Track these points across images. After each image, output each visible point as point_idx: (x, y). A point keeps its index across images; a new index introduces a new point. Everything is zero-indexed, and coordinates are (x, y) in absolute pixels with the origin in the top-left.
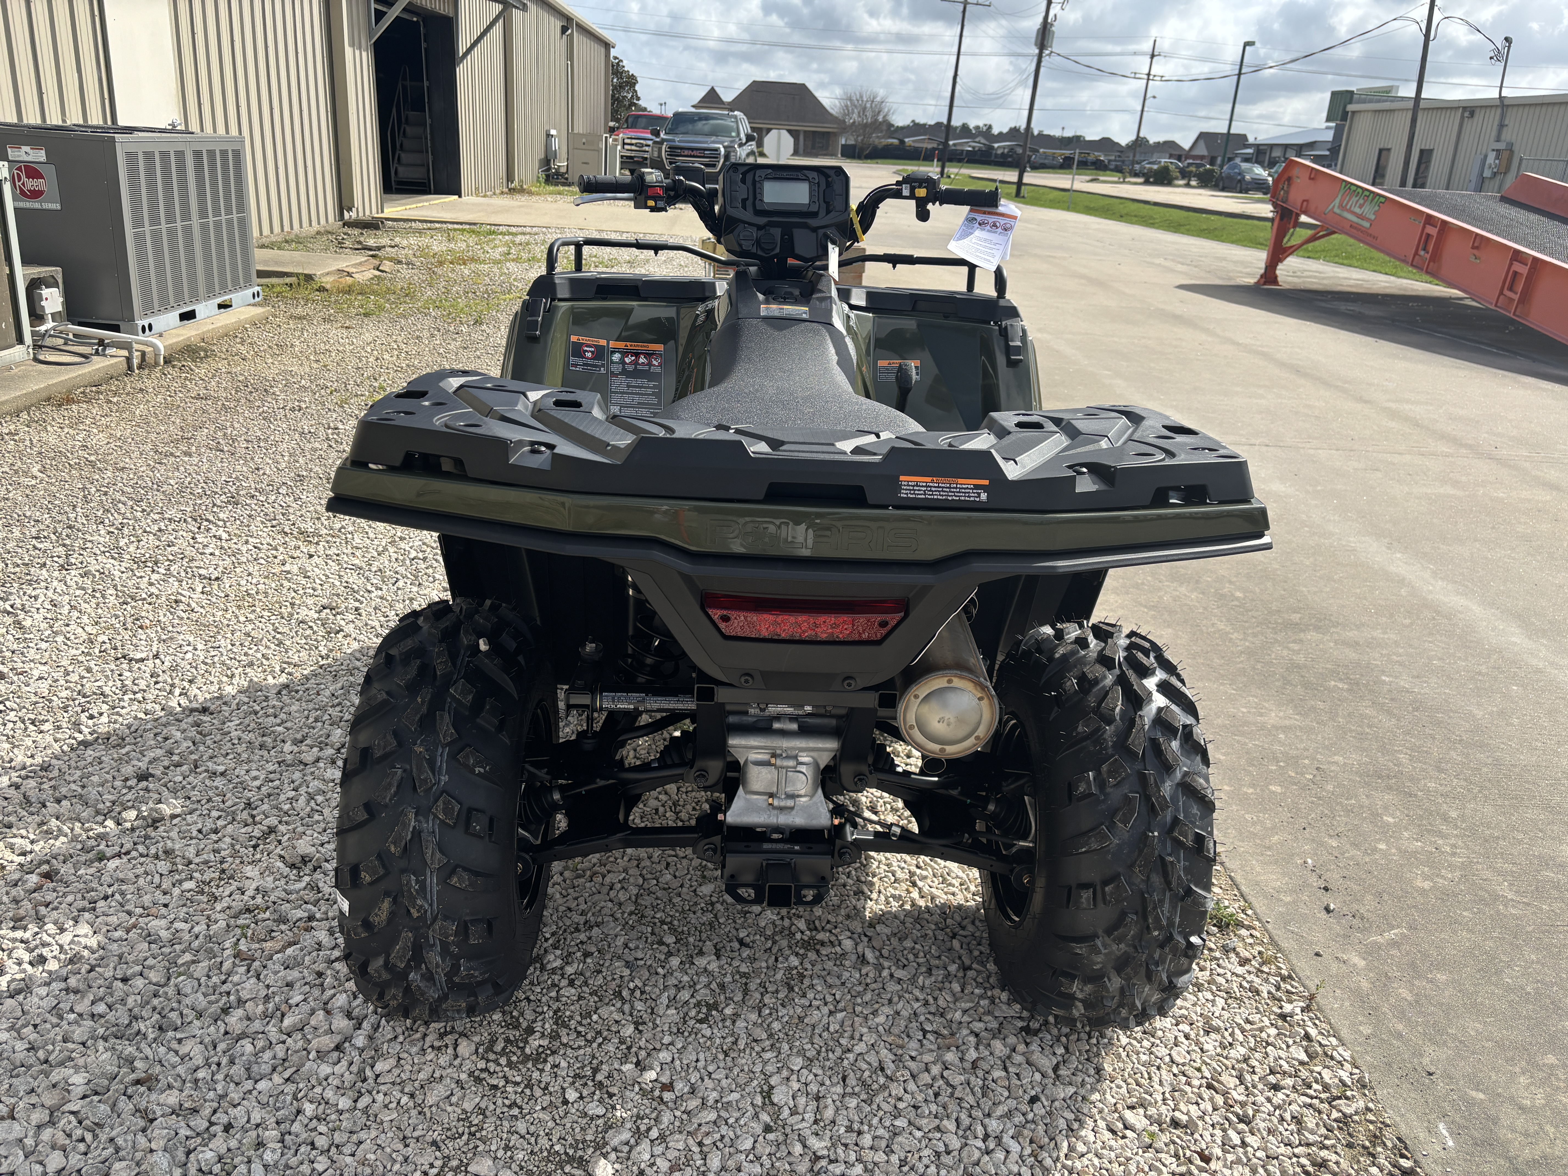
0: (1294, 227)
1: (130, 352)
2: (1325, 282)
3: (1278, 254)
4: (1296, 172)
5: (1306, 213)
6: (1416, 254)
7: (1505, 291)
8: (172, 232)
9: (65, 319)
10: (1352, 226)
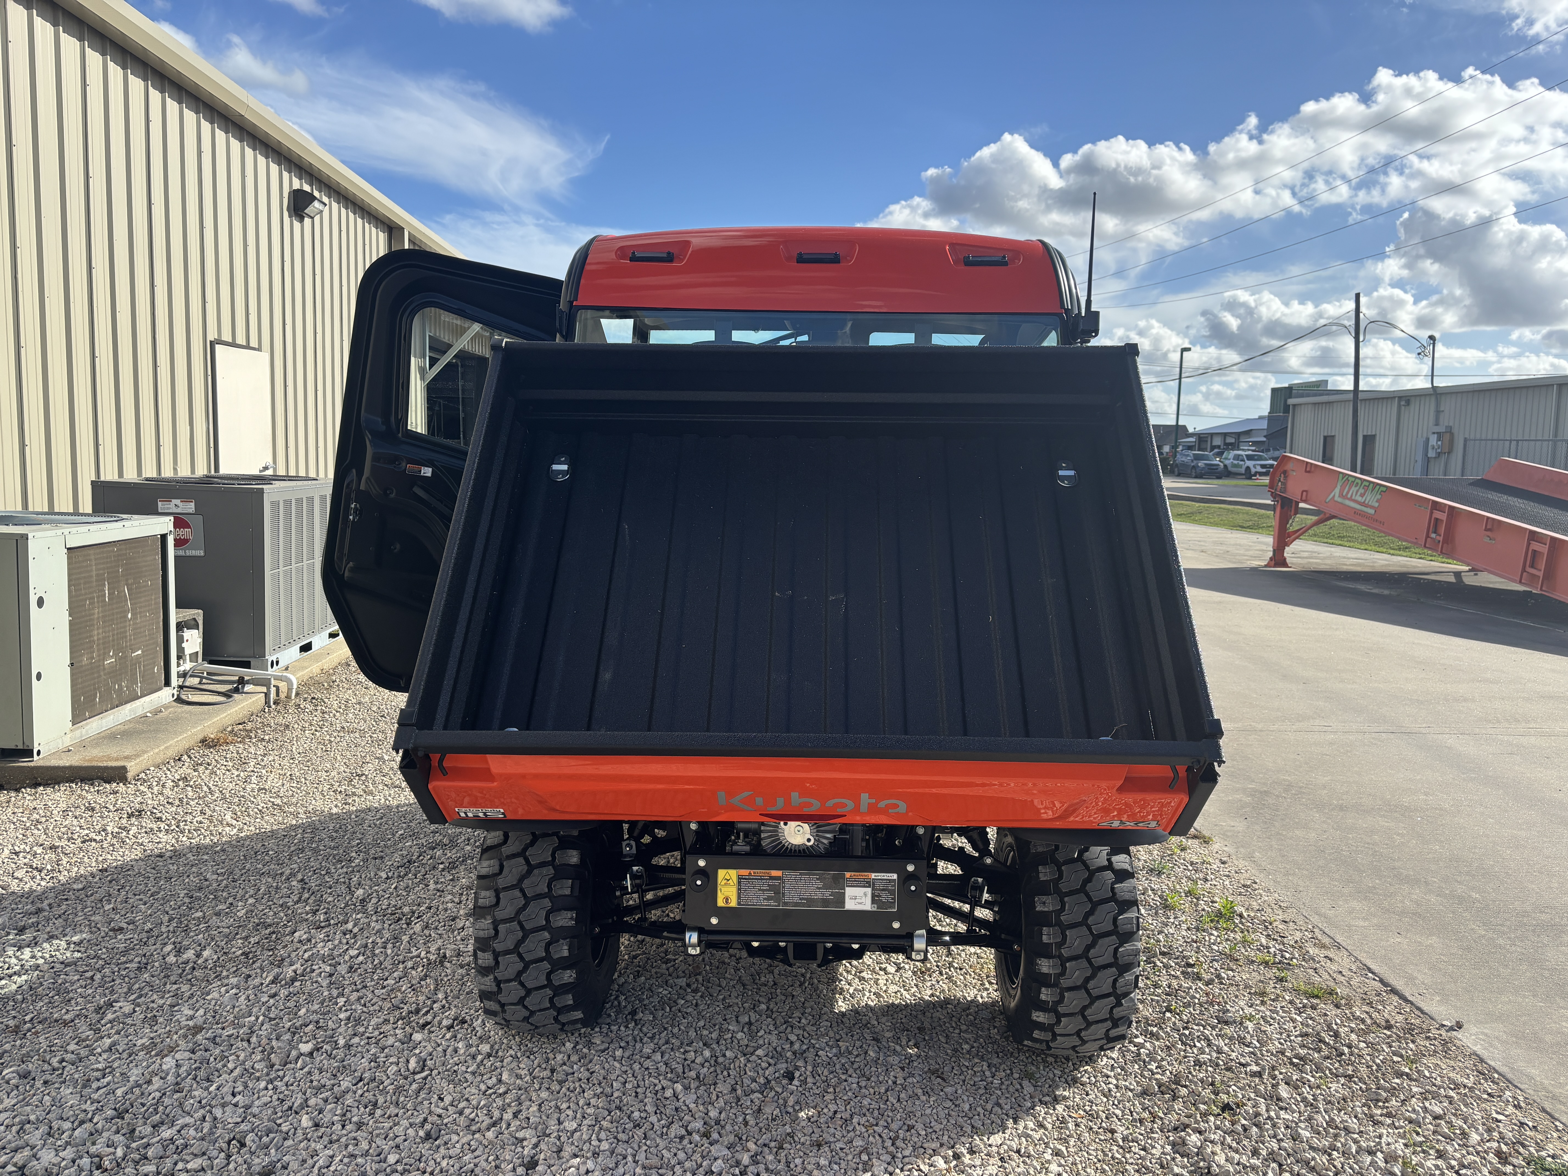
0: (1295, 514)
1: (269, 689)
2: (1328, 562)
3: (1283, 540)
4: (1290, 466)
5: (1305, 501)
6: (1428, 537)
7: (1528, 569)
8: (299, 571)
9: (200, 659)
10: (1357, 513)
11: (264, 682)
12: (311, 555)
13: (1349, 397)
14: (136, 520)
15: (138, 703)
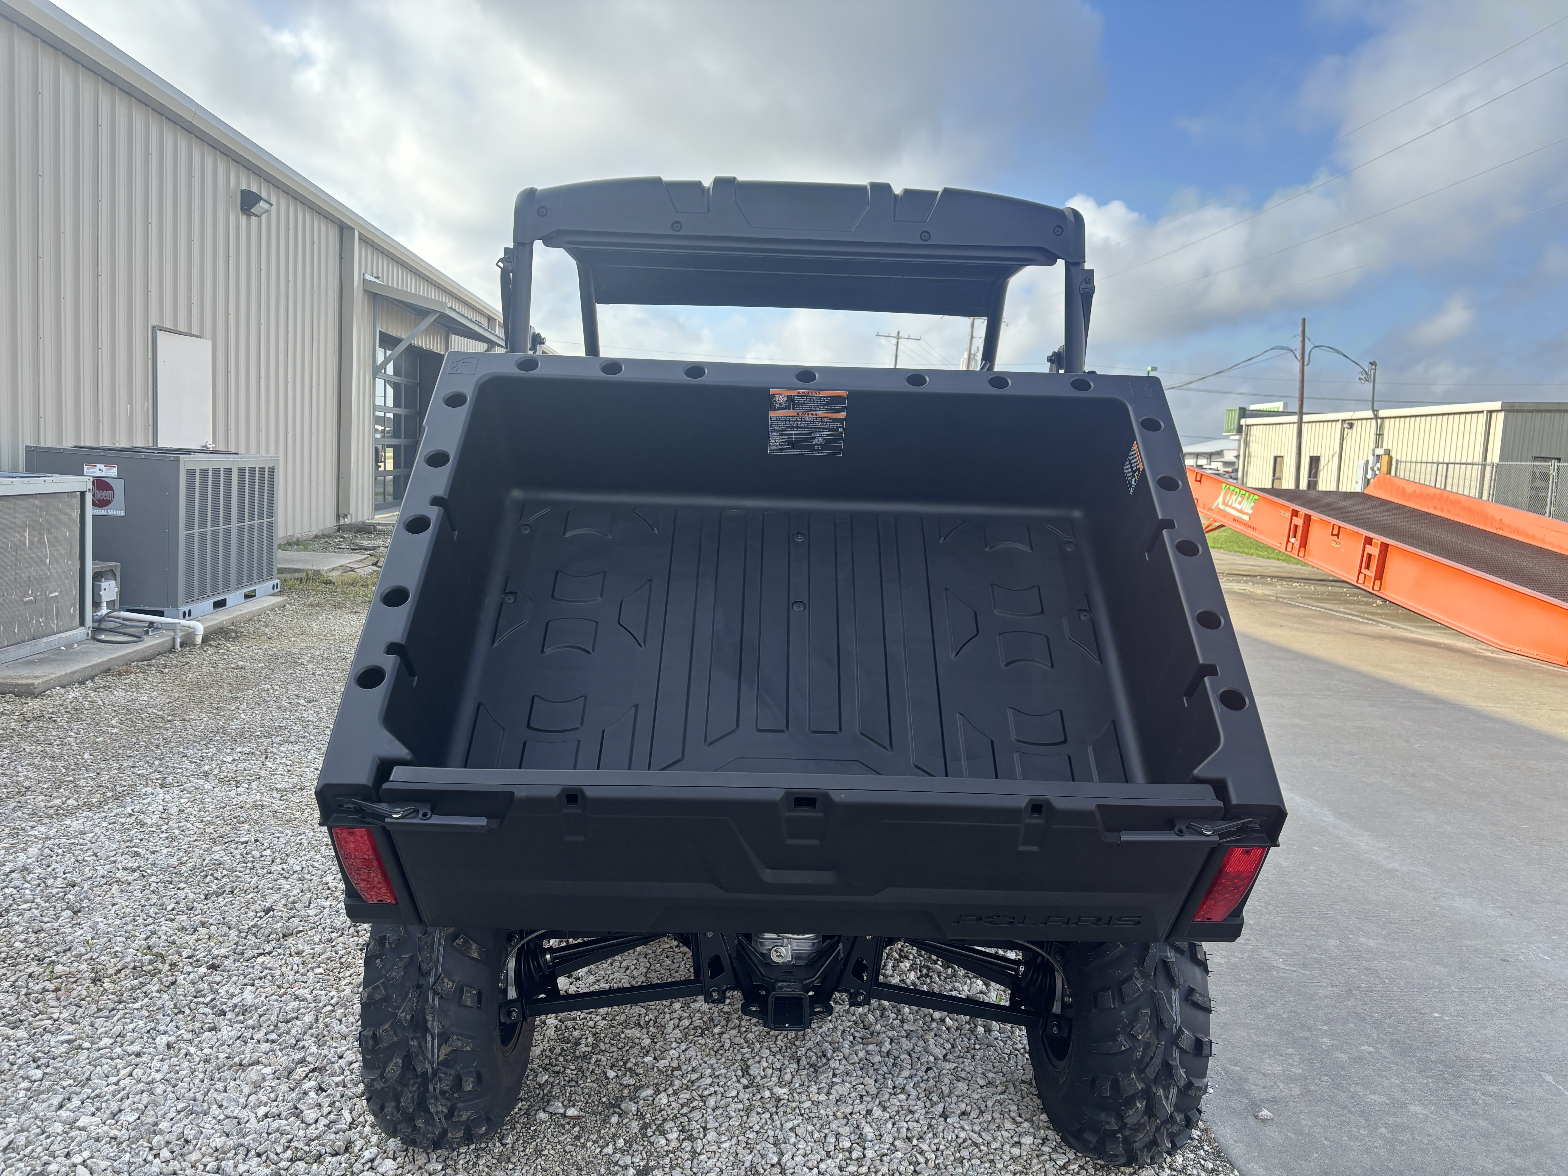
1: (174, 633)
6: (1288, 541)
7: (1363, 570)
8: (215, 534)
9: (117, 606)
10: (1235, 520)
11: (172, 628)
12: (228, 520)
13: (1295, 418)
14: (57, 477)
15: (54, 638)
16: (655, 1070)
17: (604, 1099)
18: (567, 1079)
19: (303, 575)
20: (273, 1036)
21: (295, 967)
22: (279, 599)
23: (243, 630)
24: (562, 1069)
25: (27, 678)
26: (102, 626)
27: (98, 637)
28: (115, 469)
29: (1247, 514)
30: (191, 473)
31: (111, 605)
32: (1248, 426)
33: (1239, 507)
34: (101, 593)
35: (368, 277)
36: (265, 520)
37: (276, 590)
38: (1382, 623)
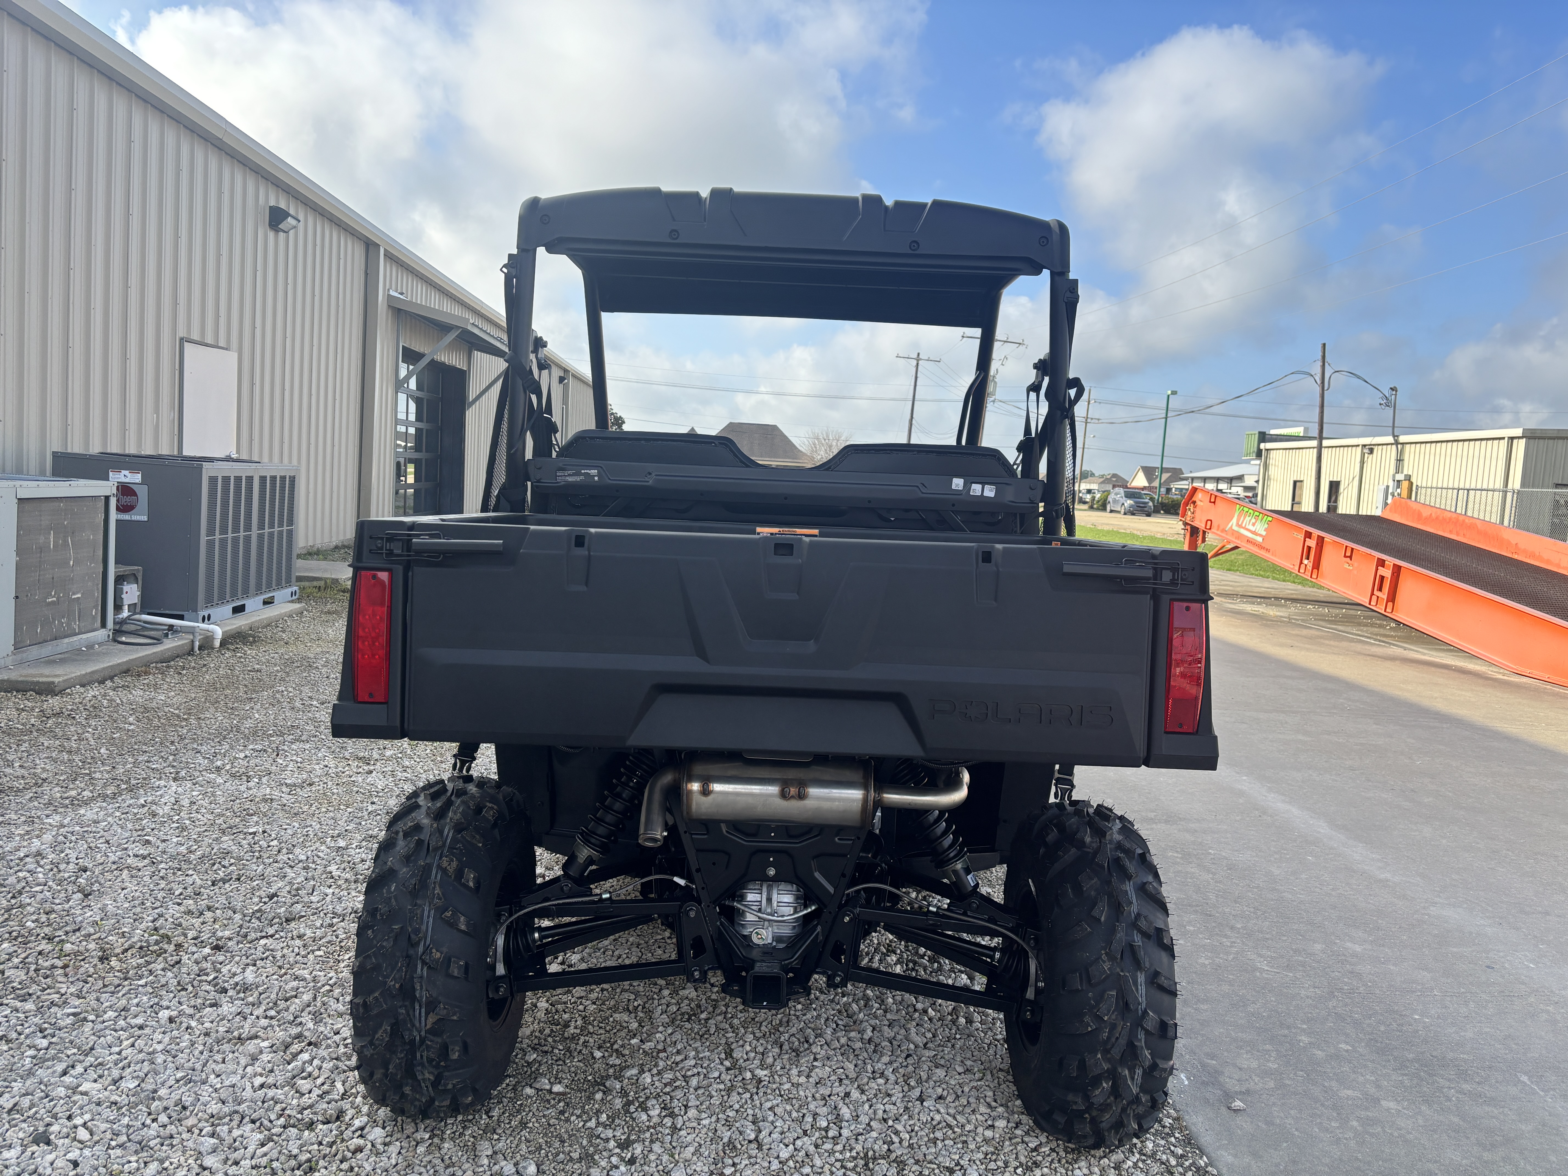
1: (193, 636)
4: (1199, 496)
5: (1210, 530)
6: (1301, 563)
7: (1376, 592)
8: (236, 540)
9: (138, 610)
10: (1249, 541)
11: (191, 631)
12: (248, 528)
13: (1314, 443)
14: (82, 482)
15: (75, 638)
16: (641, 1051)
17: (590, 1078)
18: (554, 1058)
19: (322, 583)
20: (272, 1013)
21: (296, 950)
22: (297, 606)
23: (260, 635)
24: (550, 1049)
25: (48, 676)
26: (123, 629)
27: (119, 639)
28: (140, 475)
29: (1260, 535)
30: (213, 480)
31: (132, 608)
32: (1267, 450)
33: (1252, 529)
34: (123, 596)
35: (392, 293)
36: (285, 528)
37: (294, 597)
38: (1394, 645)
